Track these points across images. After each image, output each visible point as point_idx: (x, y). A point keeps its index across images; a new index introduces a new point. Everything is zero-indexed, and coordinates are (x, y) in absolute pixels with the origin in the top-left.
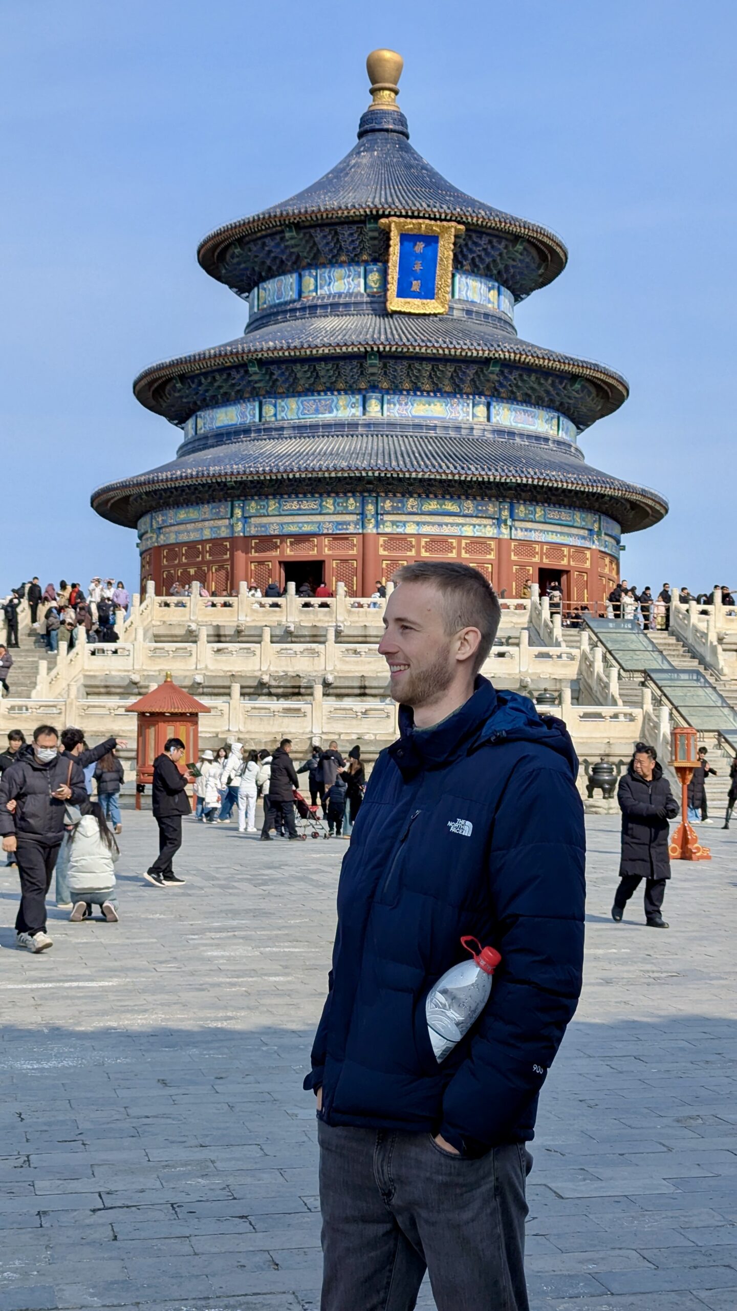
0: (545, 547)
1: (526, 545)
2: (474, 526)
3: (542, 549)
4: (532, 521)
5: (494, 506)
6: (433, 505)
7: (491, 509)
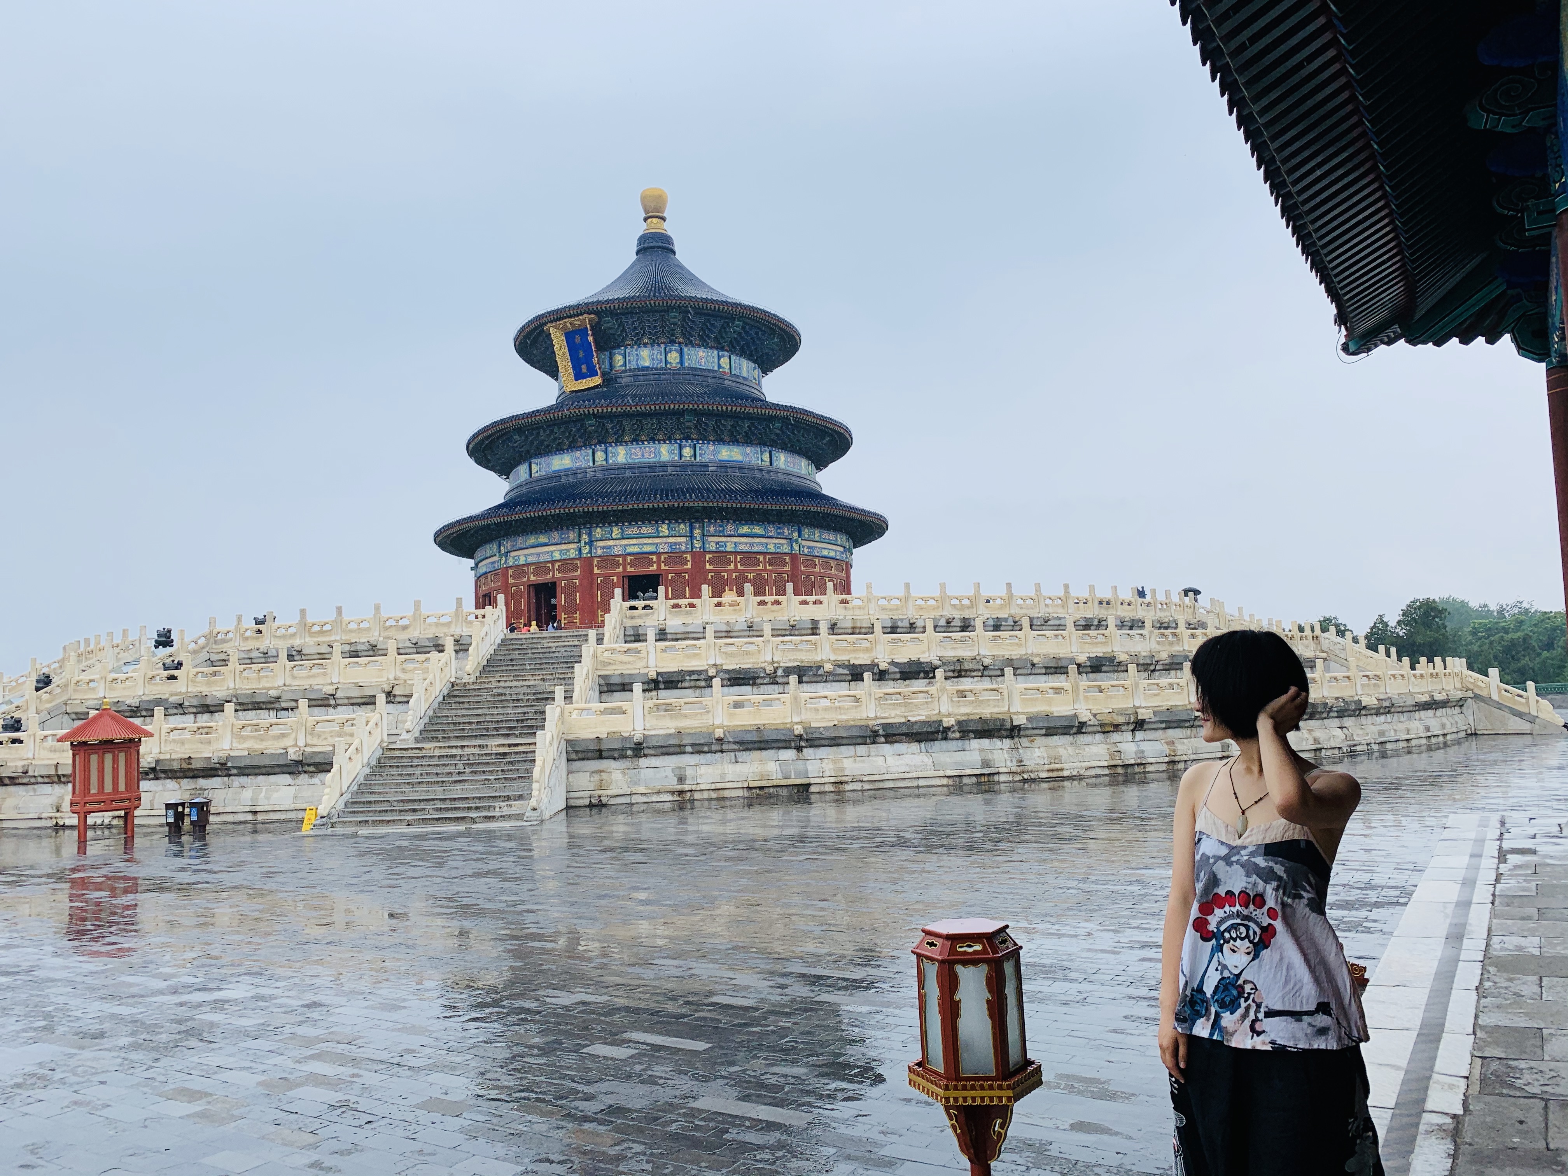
0: (629, 559)
1: (609, 560)
2: (561, 551)
3: (625, 560)
4: (609, 540)
5: (574, 532)
6: (532, 540)
7: (572, 535)
